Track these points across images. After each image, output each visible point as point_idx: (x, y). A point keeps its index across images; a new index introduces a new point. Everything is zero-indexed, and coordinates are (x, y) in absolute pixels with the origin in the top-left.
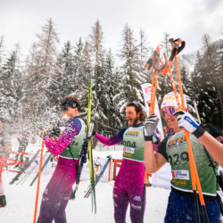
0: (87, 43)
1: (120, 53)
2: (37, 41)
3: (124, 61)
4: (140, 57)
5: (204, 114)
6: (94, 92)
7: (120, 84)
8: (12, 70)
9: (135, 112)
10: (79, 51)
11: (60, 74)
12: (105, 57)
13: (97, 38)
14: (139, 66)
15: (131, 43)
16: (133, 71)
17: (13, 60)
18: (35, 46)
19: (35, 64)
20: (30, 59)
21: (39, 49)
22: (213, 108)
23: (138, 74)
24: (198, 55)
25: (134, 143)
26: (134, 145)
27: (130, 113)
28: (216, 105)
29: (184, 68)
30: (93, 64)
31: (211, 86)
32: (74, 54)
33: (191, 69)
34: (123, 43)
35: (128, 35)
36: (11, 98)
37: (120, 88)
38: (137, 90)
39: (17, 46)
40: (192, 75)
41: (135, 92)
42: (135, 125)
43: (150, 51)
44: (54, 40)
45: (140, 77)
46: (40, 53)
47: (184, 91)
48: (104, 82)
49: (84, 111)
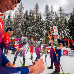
0: (33, 10)
1: (44, 14)
2: (17, 10)
3: (46, 17)
4: (51, 15)
5: (72, 35)
6: (36, 27)
10: (30, 13)
11: (24, 21)
12: (39, 15)
14: (51, 18)
15: (48, 11)
16: (49, 20)
19: (17, 18)
20: (15, 16)
29: (66, 19)
30: (35, 18)
33: (68, 19)
38: (50, 27)
40: (69, 21)
43: (55, 14)
44: (23, 10)
45: (51, 22)
46: (18, 14)
47: (65, 27)
48: (39, 24)
49: (33, 33)
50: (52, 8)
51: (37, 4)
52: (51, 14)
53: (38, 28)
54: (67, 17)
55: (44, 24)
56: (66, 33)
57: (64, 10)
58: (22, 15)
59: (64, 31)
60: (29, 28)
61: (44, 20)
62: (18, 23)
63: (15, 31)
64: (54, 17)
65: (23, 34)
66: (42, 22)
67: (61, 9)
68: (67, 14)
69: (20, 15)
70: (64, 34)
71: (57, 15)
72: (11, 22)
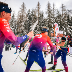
0: (35, 9)
1: (46, 12)
2: (20, 10)
3: (48, 15)
4: (53, 13)
6: (38, 25)
8: (13, 20)
10: (33, 12)
11: (27, 20)
12: (41, 14)
13: (38, 7)
14: (53, 16)
15: (50, 8)
16: (50, 18)
17: (13, 16)
19: (20, 17)
20: (18, 16)
23: (52, 19)
30: (37, 16)
36: (13, 28)
41: (51, 25)
43: (57, 11)
44: (25, 9)
45: (53, 20)
46: (21, 14)
47: (68, 24)
48: (41, 22)
49: (35, 31)
50: (54, 5)
51: (39, 3)
52: (53, 11)
53: (40, 26)
54: (70, 13)
55: (46, 22)
56: (69, 30)
57: (66, 6)
58: (25, 15)
59: (66, 28)
60: (31, 26)
61: (46, 18)
62: (21, 22)
63: (18, 30)
64: (56, 14)
65: (26, 33)
66: (44, 20)
67: (63, 6)
68: (71, 10)
69: (23, 15)
70: (66, 31)
71: (59, 12)
72: (15, 22)
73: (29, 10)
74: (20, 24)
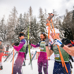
0: (27, 14)
1: (38, 17)
2: (11, 14)
3: (40, 19)
4: (45, 18)
5: (67, 36)
6: (30, 30)
7: (39, 27)
8: (3, 24)
9: (43, 36)
10: (25, 16)
11: (19, 25)
12: (33, 18)
13: (31, 12)
14: (45, 21)
15: (42, 13)
16: (43, 23)
17: (3, 20)
18: (10, 16)
20: (8, 20)
21: (11, 17)
22: (70, 33)
23: (44, 23)
24: (64, 16)
25: (44, 46)
26: (43, 47)
27: (42, 36)
28: (71, 32)
29: (60, 21)
31: (69, 26)
32: (23, 18)
33: (62, 21)
34: (39, 13)
35: (41, 11)
36: (3, 33)
37: (39, 28)
38: (45, 29)
39: (4, 16)
40: (63, 23)
42: (44, 40)
44: (16, 13)
46: (11, 18)
47: (60, 28)
48: (34, 27)
51: (30, 7)
52: (45, 16)
53: (32, 30)
54: (61, 19)
56: (61, 34)
57: (57, 12)
58: (16, 19)
60: (23, 31)
63: (9, 35)
65: (17, 38)
67: (54, 11)
69: (14, 19)
73: (21, 15)
74: (11, 28)
